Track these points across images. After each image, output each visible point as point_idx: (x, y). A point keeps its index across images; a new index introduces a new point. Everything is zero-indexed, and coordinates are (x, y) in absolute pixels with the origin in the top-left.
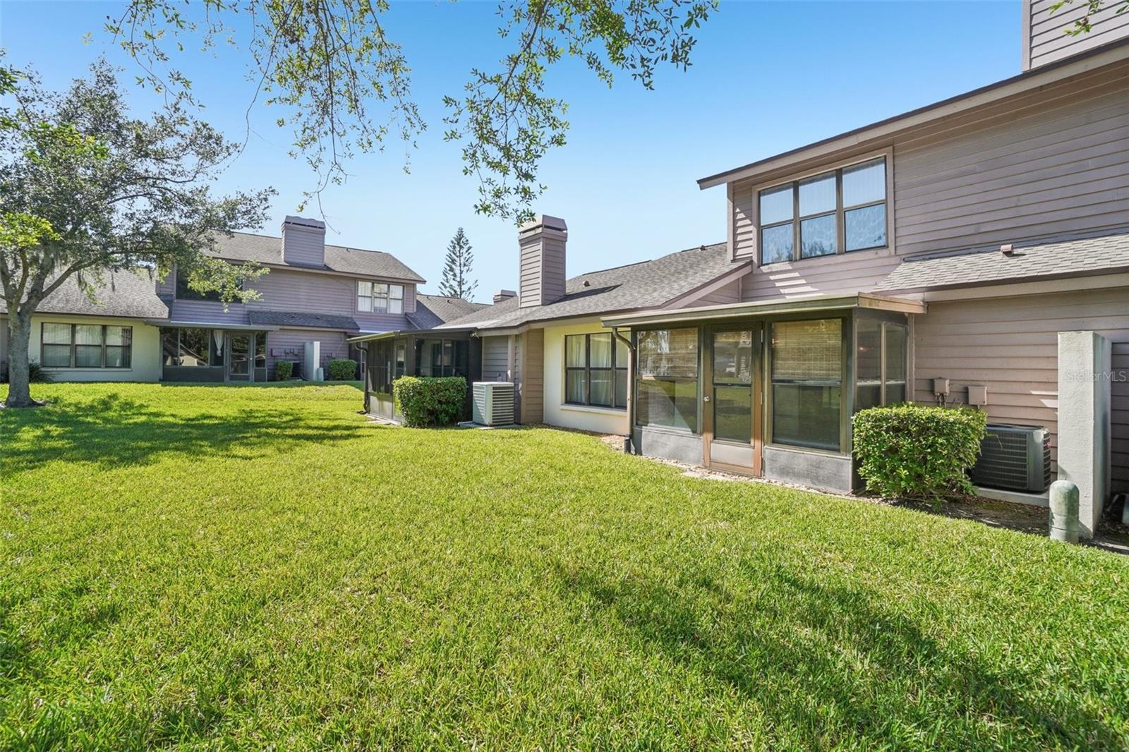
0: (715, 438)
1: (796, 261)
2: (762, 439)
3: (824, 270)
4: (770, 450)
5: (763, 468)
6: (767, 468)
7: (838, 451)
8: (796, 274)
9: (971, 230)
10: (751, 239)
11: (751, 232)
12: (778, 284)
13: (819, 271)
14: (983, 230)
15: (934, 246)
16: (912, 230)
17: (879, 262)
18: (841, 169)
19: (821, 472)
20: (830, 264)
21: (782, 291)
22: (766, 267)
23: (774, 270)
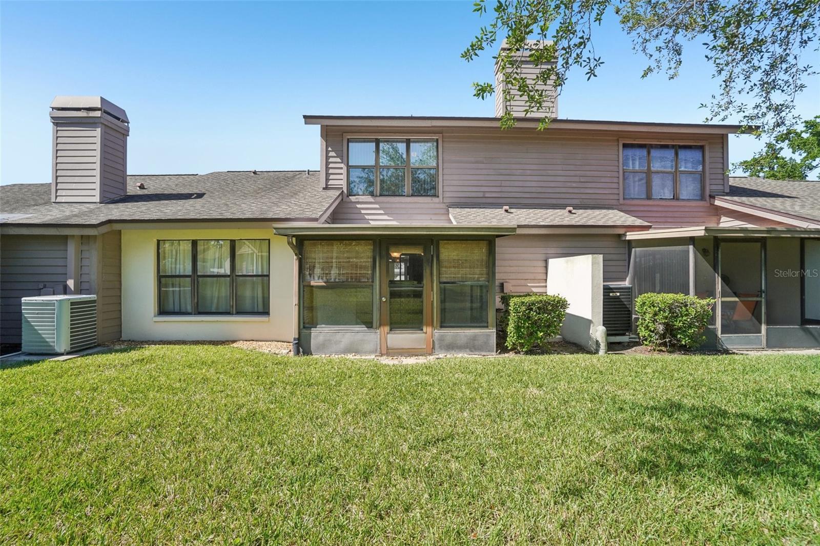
0: (391, 330)
1: (377, 196)
2: (432, 325)
3: (398, 205)
4: (438, 333)
5: (433, 348)
6: (437, 346)
7: (487, 327)
8: (377, 206)
9: (481, 195)
10: (342, 174)
11: (342, 168)
12: (363, 212)
13: (394, 206)
14: (486, 196)
15: (463, 200)
16: (452, 189)
17: (432, 206)
18: (410, 139)
19: (476, 343)
20: (419, 203)
21: (367, 217)
22: (354, 197)
23: (360, 200)
